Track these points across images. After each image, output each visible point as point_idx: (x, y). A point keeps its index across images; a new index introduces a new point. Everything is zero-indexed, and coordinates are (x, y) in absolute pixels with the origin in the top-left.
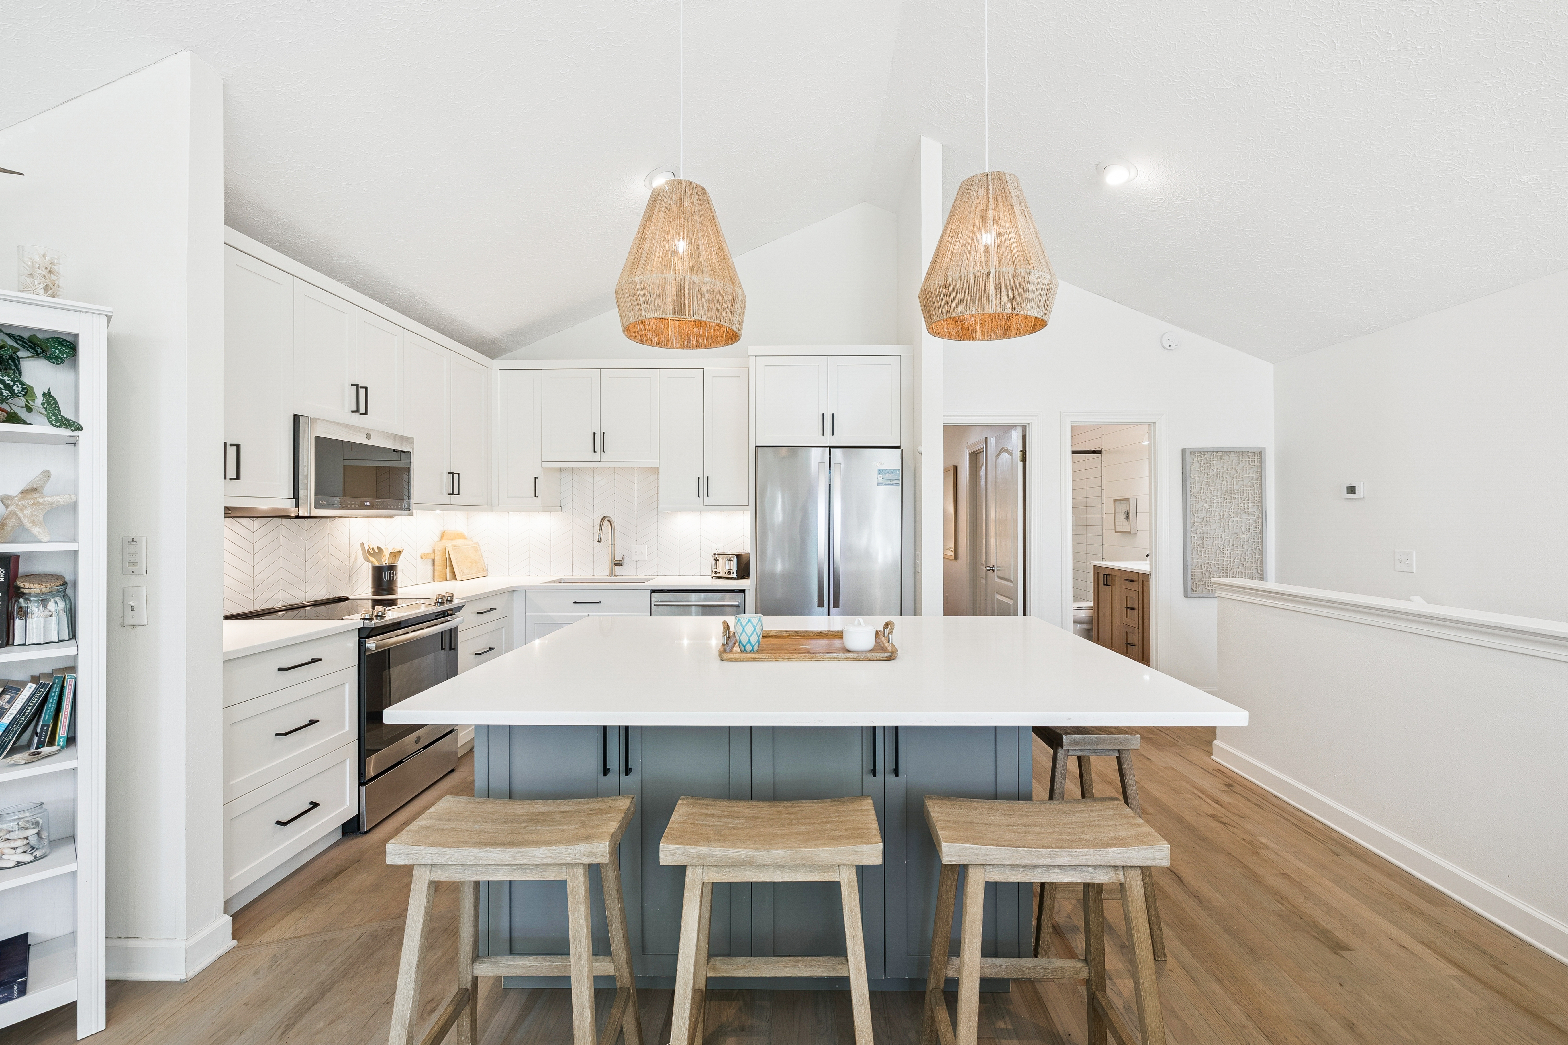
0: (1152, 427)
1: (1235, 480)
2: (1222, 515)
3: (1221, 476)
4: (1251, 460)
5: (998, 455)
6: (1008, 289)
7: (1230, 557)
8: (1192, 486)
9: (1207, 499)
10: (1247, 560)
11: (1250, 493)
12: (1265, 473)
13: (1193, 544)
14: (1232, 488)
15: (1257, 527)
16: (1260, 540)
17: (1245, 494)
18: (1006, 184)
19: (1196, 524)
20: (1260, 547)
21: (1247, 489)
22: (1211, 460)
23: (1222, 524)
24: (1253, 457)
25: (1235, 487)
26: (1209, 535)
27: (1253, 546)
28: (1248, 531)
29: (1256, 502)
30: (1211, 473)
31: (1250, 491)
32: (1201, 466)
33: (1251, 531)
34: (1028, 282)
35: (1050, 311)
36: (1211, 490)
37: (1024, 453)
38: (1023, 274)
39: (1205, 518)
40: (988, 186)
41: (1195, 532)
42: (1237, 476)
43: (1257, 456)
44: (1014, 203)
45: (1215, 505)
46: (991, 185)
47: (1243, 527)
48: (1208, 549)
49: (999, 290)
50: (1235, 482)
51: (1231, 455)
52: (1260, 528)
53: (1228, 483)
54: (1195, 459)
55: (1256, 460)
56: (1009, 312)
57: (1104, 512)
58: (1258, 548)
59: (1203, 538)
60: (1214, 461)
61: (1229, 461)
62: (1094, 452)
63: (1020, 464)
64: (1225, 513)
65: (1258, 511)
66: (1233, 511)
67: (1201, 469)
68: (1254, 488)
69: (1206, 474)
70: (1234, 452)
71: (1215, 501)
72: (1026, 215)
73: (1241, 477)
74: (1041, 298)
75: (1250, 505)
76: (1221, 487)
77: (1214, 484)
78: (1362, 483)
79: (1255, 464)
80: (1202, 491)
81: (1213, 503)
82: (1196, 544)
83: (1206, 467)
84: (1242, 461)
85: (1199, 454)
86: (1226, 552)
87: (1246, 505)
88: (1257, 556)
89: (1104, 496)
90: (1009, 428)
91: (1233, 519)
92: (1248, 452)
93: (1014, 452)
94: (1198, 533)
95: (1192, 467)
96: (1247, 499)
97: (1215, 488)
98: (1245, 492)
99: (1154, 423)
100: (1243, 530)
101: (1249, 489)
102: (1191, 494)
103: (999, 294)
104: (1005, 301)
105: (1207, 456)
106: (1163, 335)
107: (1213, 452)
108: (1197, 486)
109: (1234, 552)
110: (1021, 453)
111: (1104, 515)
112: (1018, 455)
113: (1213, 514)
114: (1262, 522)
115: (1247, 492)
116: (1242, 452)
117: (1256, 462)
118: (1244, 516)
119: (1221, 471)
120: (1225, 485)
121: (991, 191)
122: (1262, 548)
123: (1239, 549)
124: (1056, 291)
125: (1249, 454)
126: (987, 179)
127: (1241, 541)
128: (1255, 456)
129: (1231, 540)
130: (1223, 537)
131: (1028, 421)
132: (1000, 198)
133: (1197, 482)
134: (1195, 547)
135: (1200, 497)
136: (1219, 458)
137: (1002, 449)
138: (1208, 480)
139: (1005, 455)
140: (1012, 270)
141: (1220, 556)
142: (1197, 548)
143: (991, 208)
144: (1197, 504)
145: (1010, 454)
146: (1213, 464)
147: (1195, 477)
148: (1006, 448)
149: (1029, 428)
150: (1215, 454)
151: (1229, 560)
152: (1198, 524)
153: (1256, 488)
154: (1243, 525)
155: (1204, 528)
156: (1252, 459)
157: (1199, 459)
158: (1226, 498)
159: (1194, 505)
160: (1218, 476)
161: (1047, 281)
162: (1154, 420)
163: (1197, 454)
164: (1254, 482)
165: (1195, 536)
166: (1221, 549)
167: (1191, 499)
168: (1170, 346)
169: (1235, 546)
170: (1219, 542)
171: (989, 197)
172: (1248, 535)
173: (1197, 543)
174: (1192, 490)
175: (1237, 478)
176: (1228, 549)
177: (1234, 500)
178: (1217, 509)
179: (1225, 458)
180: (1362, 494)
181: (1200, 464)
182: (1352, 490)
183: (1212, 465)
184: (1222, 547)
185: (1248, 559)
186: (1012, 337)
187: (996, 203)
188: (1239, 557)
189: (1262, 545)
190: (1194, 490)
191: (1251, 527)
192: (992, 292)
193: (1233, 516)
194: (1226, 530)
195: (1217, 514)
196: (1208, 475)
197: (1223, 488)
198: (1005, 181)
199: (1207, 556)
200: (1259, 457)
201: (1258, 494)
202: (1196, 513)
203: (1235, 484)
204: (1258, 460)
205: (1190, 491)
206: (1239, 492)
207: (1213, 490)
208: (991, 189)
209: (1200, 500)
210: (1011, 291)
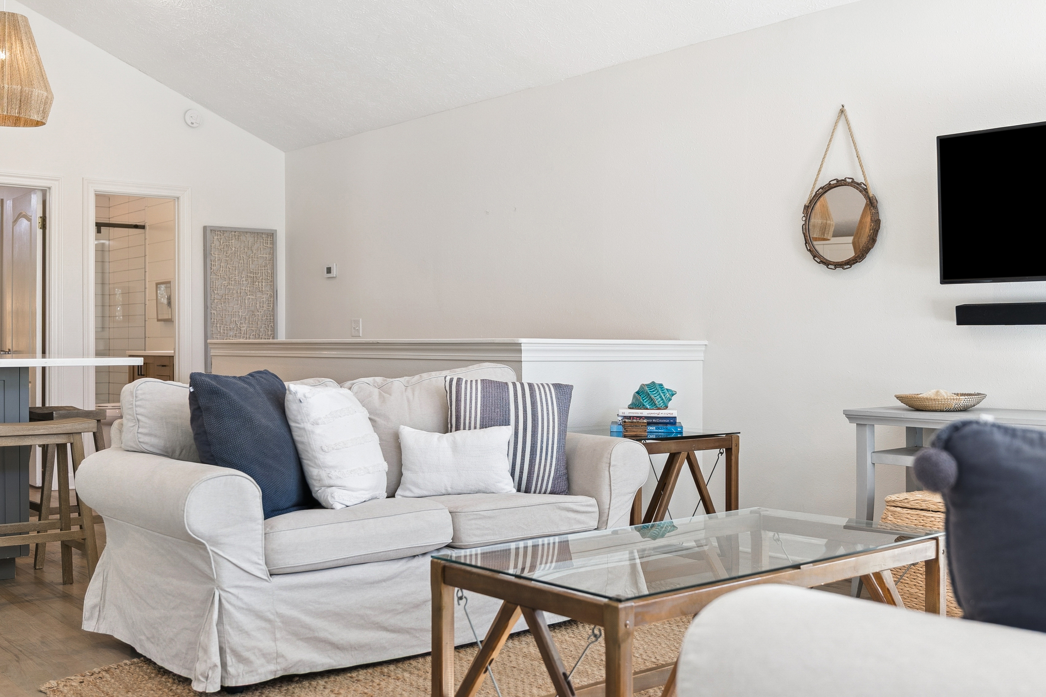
0: (176, 203)
1: (251, 259)
2: (239, 293)
3: (238, 255)
4: (264, 241)
5: (15, 221)
6: (17, 100)
7: (246, 333)
8: (213, 263)
9: (226, 277)
10: (261, 337)
11: (264, 273)
12: (276, 254)
13: (213, 320)
14: (248, 267)
15: (270, 305)
16: (272, 318)
17: (259, 274)
18: (17, 23)
19: (216, 301)
20: (272, 324)
21: (261, 268)
22: (230, 239)
23: (239, 301)
24: (267, 239)
25: (251, 266)
26: (227, 312)
27: (266, 323)
28: (262, 309)
29: (269, 281)
30: (229, 252)
31: (263, 271)
32: (220, 244)
33: (264, 309)
34: (31, 97)
35: (47, 116)
36: (230, 269)
37: (44, 219)
38: (27, 92)
39: (224, 295)
40: (5, 23)
41: (215, 308)
42: (253, 256)
43: (270, 238)
44: (23, 39)
45: (233, 282)
46: (7, 22)
47: (258, 305)
48: (227, 325)
49: (10, 101)
50: (251, 261)
51: (248, 235)
52: (272, 306)
53: (245, 262)
54: (215, 237)
55: (269, 242)
56: (17, 115)
57: (147, 299)
58: (270, 325)
59: (222, 314)
60: (232, 240)
61: (245, 241)
62: (136, 227)
63: (39, 232)
64: (242, 291)
65: (271, 290)
66: (249, 289)
67: (221, 247)
68: (267, 268)
69: (225, 252)
70: (250, 232)
71: (233, 279)
72: (32, 47)
73: (256, 257)
74: (40, 107)
75: (264, 284)
76: (239, 266)
77: (232, 262)
78: (335, 264)
79: (268, 246)
80: (221, 269)
81: (232, 281)
82: (215, 321)
83: (225, 245)
84: (257, 241)
85: (219, 233)
86: (243, 329)
87: (260, 284)
88: (270, 333)
89: (147, 280)
90: (27, 191)
91: (249, 297)
92: (262, 233)
93: (33, 218)
94: (218, 309)
95: (213, 245)
96: (261, 278)
97: (233, 267)
98: (259, 271)
99: (178, 198)
100: (258, 308)
101: (263, 268)
102: (212, 271)
103: (10, 103)
104: (14, 108)
105: (226, 235)
106: (186, 112)
107: (232, 232)
108: (217, 264)
109: (250, 329)
110: (40, 219)
111: (147, 303)
112: (37, 221)
113: (231, 292)
114: (273, 301)
115: (261, 271)
116: (258, 233)
117: (269, 243)
118: (259, 295)
119: (239, 250)
120: (242, 265)
121: (6, 27)
122: (274, 325)
123: (254, 326)
124: (51, 102)
125: (263, 236)
126: (5, 17)
127: (256, 318)
128: (268, 238)
129: (247, 317)
130: (240, 314)
131: (49, 185)
132: (13, 33)
133: (217, 260)
134: (215, 323)
135: (219, 274)
136: (237, 237)
137: (21, 213)
138: (227, 259)
139: (24, 223)
140: (19, 87)
141: (237, 332)
142: (217, 324)
143: (7, 39)
144: (217, 281)
145: (29, 220)
146: (232, 243)
147: (215, 254)
148: (24, 213)
149: (50, 193)
150: (233, 233)
151: (245, 336)
152: (218, 301)
153: (269, 268)
154: (258, 303)
155: (223, 305)
156: (266, 240)
157: (219, 237)
158: (242, 277)
159: (214, 282)
160: (236, 255)
161: (44, 97)
162: (177, 195)
163: (217, 233)
164: (267, 262)
165: (215, 312)
166: (238, 326)
167: (211, 277)
168: (192, 123)
169: (250, 322)
170: (237, 319)
171: (5, 32)
172: (262, 312)
173: (217, 319)
174: (212, 267)
175: (252, 258)
176: (245, 325)
177: (250, 279)
178: (235, 287)
179: (243, 238)
180: (335, 274)
181: (220, 242)
182: (329, 270)
183: (230, 244)
184: (239, 324)
185: (262, 335)
186: (21, 126)
187: (10, 36)
188: (254, 333)
189: (274, 322)
190: (214, 268)
191: (264, 305)
192: (5, 100)
193: (248, 294)
194: (242, 308)
195: (235, 292)
196: (227, 253)
197: (240, 267)
198: (17, 21)
199: (226, 332)
200: (271, 239)
201: (270, 274)
202: (215, 290)
203: (251, 263)
204: (271, 242)
205: (210, 268)
206: (255, 271)
207: (231, 268)
208: (7, 25)
209: (219, 277)
210: (18, 101)
